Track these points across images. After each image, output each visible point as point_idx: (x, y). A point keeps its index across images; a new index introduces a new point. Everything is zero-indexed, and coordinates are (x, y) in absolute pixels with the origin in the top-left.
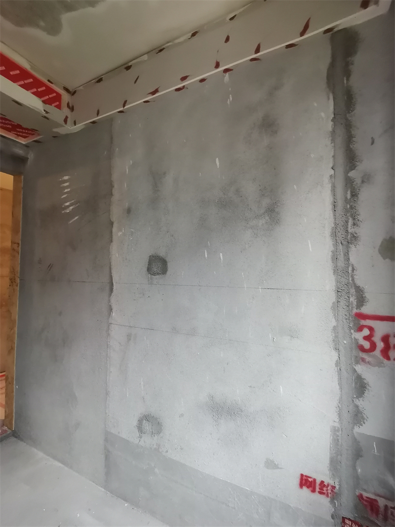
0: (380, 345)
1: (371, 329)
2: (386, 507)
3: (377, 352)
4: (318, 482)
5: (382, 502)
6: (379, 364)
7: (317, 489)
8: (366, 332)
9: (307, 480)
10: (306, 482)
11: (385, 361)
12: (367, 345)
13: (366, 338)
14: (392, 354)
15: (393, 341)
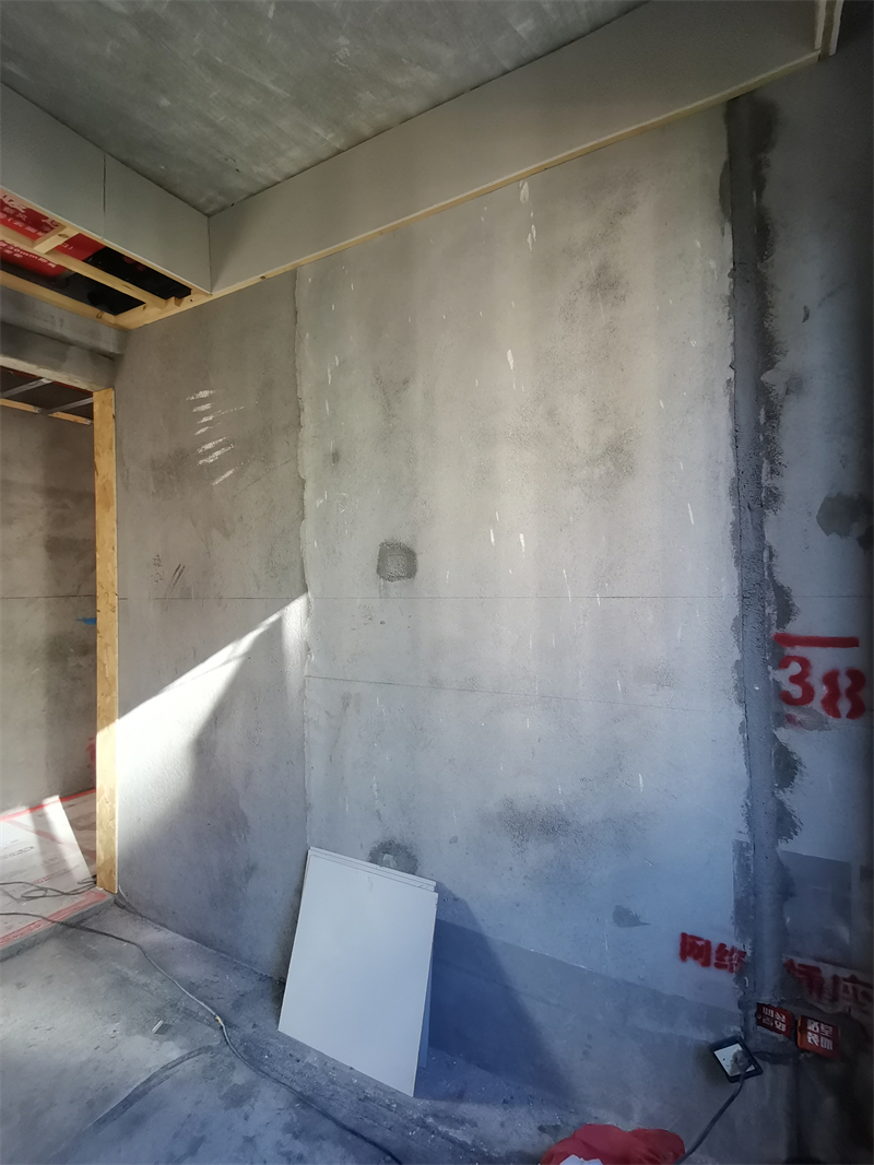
0: (821, 691)
1: (804, 663)
2: (836, 979)
3: (816, 704)
4: (714, 946)
5: (828, 972)
6: (821, 725)
7: (714, 960)
8: (795, 668)
9: (693, 945)
10: (692, 948)
11: (831, 719)
12: (796, 691)
13: (794, 679)
14: (844, 705)
15: (844, 683)
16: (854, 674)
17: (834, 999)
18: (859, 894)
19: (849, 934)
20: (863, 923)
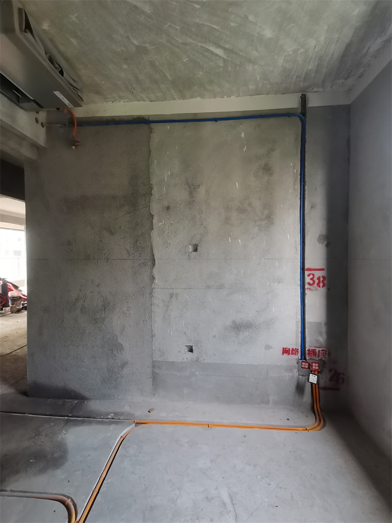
0: (317, 281)
1: (313, 275)
2: (319, 351)
3: (315, 285)
4: (291, 349)
5: (317, 350)
6: (316, 290)
7: (291, 353)
8: (311, 276)
9: (286, 350)
10: (286, 351)
11: (319, 288)
12: (311, 282)
13: (311, 279)
14: (321, 285)
15: (321, 279)
16: (323, 277)
17: (319, 356)
18: (324, 329)
19: (322, 339)
20: (325, 336)
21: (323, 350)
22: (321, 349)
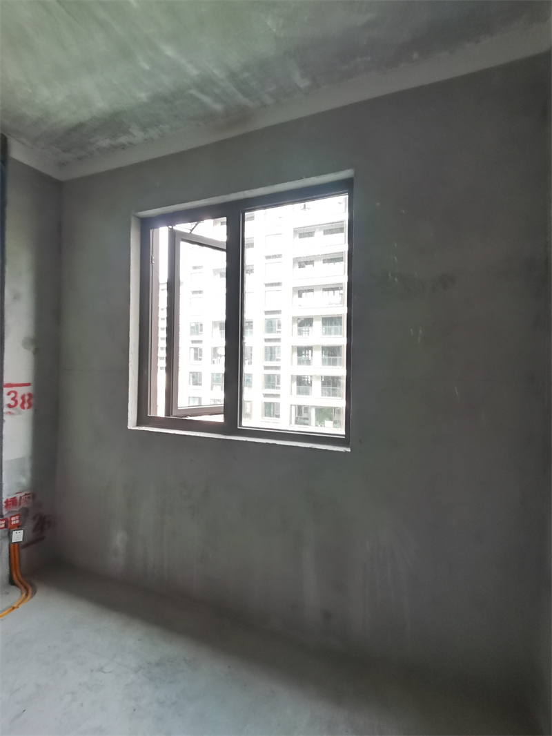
0: (20, 401)
1: (15, 393)
2: (21, 497)
3: (18, 406)
5: (19, 496)
6: (19, 413)
8: (13, 395)
11: (23, 411)
12: (12, 403)
13: (13, 399)
14: (26, 405)
15: (27, 398)
16: (30, 395)
17: (20, 504)
18: (28, 465)
19: (25, 480)
20: (28, 474)
21: (26, 494)
22: (23, 494)
